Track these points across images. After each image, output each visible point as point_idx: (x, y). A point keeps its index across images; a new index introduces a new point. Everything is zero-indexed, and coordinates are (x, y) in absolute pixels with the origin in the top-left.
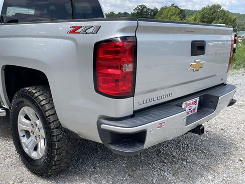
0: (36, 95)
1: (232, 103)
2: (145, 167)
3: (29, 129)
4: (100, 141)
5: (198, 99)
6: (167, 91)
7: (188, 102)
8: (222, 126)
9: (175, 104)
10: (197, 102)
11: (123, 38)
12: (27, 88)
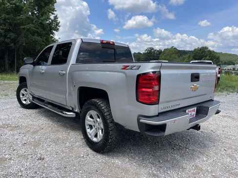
0: (99, 103)
1: (218, 112)
2: (162, 151)
3: (92, 124)
4: (139, 131)
5: (196, 108)
6: (177, 103)
7: (190, 110)
8: (212, 129)
9: (182, 110)
10: (195, 110)
11: (154, 72)
12: (93, 100)
